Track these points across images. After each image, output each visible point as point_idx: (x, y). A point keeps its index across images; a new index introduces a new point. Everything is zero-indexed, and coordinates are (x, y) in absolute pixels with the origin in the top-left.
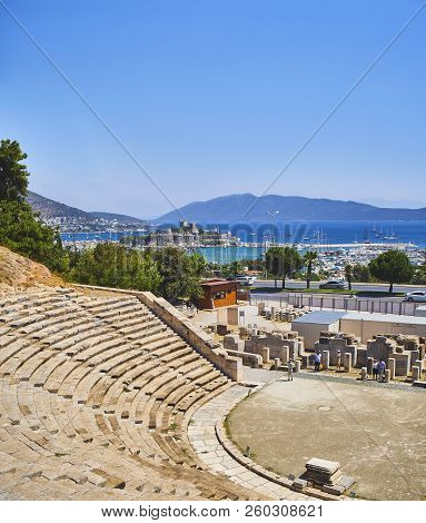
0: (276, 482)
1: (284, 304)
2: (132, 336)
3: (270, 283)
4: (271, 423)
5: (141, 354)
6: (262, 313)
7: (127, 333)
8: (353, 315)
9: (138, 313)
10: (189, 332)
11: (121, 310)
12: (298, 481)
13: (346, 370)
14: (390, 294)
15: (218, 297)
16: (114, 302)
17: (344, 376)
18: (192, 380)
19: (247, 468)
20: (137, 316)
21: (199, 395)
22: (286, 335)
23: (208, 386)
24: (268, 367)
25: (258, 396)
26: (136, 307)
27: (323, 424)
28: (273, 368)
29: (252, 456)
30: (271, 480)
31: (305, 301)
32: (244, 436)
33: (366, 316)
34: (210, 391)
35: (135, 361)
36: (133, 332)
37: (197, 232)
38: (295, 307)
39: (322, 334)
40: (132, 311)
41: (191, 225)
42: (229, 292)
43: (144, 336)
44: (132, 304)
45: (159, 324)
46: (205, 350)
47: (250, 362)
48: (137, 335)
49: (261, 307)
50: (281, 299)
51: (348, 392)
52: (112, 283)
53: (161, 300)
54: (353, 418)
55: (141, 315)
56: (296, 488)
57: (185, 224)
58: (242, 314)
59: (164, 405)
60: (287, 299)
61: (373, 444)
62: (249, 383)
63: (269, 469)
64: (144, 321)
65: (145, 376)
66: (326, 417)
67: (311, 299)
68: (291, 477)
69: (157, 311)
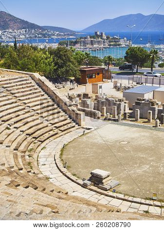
0: (75, 182)
1: (131, 82)
2: (21, 98)
4: (88, 149)
5: (24, 109)
6: (115, 87)
7: (18, 97)
9: (28, 85)
10: (57, 97)
11: (18, 84)
12: (86, 182)
13: (149, 121)
15: (91, 77)
16: (15, 79)
17: (146, 125)
18: (53, 124)
19: (63, 174)
20: (27, 87)
21: (54, 133)
22: (117, 100)
23: (62, 128)
25: (89, 135)
26: (28, 82)
27: (119, 151)
28: (105, 119)
29: (68, 168)
30: (73, 181)
31: (143, 80)
32: (69, 156)
34: (62, 131)
35: (19, 113)
36: (23, 96)
37: (105, 38)
38: (137, 83)
39: (138, 99)
40: (25, 84)
41: (102, 34)
42: (98, 74)
43: (29, 99)
44: (26, 80)
45: (40, 92)
46: (64, 107)
48: (25, 98)
49: (116, 83)
50: (129, 79)
51: (143, 134)
53: (43, 78)
54: (138, 149)
55: (30, 87)
56: (84, 186)
57: (98, 33)
58: (101, 87)
59: (31, 137)
60: (133, 79)
61: (142, 163)
62: (88, 127)
63: (74, 175)
64: (31, 90)
65: (23, 121)
66: (122, 147)
67: (146, 79)
68: (84, 180)
69: (40, 84)
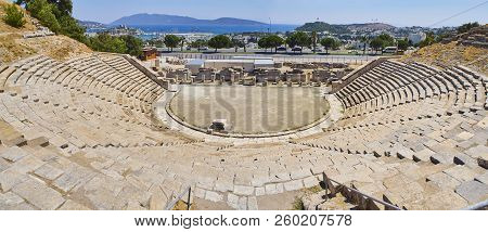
1: (175, 58)
6: (167, 62)
8: (208, 61)
9: (125, 63)
13: (212, 81)
14: (215, 52)
17: (212, 84)
18: (151, 91)
20: (125, 65)
21: (155, 97)
22: (184, 70)
23: (157, 93)
24: (179, 83)
26: (124, 61)
28: (181, 83)
30: (198, 130)
34: (159, 95)
39: (199, 69)
44: (122, 60)
47: (172, 82)
52: (107, 50)
53: (134, 58)
56: (209, 133)
58: (161, 62)
60: (174, 56)
62: (174, 90)
64: (128, 67)
69: (132, 62)
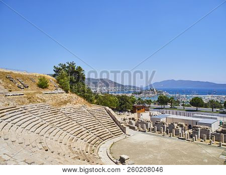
0: (113, 161)
3: (160, 106)
5: (98, 124)
7: (97, 118)
11: (98, 112)
12: (118, 161)
15: (138, 110)
16: (97, 109)
19: (108, 156)
22: (146, 121)
24: (138, 130)
25: (128, 139)
29: (112, 153)
31: (165, 112)
32: (114, 148)
33: (175, 116)
35: (95, 125)
38: (162, 114)
41: (154, 89)
42: (143, 108)
45: (108, 116)
46: (119, 124)
48: (100, 118)
49: (150, 113)
50: (158, 111)
51: (156, 139)
53: (110, 109)
54: (150, 146)
56: (116, 163)
58: (142, 115)
59: (98, 138)
61: (150, 154)
63: (113, 157)
66: (143, 145)
69: (109, 112)
